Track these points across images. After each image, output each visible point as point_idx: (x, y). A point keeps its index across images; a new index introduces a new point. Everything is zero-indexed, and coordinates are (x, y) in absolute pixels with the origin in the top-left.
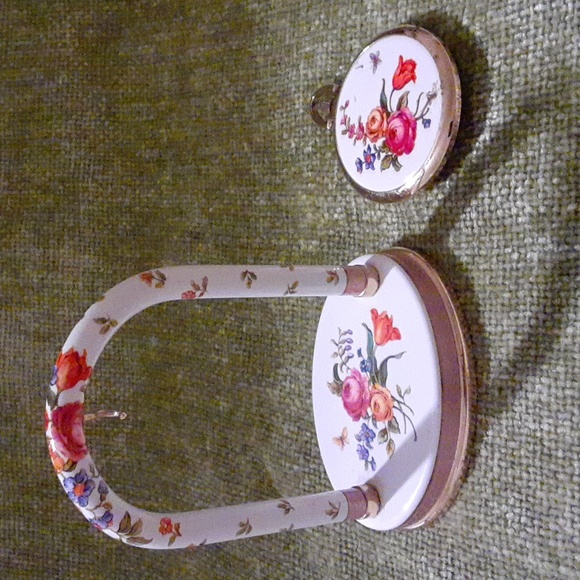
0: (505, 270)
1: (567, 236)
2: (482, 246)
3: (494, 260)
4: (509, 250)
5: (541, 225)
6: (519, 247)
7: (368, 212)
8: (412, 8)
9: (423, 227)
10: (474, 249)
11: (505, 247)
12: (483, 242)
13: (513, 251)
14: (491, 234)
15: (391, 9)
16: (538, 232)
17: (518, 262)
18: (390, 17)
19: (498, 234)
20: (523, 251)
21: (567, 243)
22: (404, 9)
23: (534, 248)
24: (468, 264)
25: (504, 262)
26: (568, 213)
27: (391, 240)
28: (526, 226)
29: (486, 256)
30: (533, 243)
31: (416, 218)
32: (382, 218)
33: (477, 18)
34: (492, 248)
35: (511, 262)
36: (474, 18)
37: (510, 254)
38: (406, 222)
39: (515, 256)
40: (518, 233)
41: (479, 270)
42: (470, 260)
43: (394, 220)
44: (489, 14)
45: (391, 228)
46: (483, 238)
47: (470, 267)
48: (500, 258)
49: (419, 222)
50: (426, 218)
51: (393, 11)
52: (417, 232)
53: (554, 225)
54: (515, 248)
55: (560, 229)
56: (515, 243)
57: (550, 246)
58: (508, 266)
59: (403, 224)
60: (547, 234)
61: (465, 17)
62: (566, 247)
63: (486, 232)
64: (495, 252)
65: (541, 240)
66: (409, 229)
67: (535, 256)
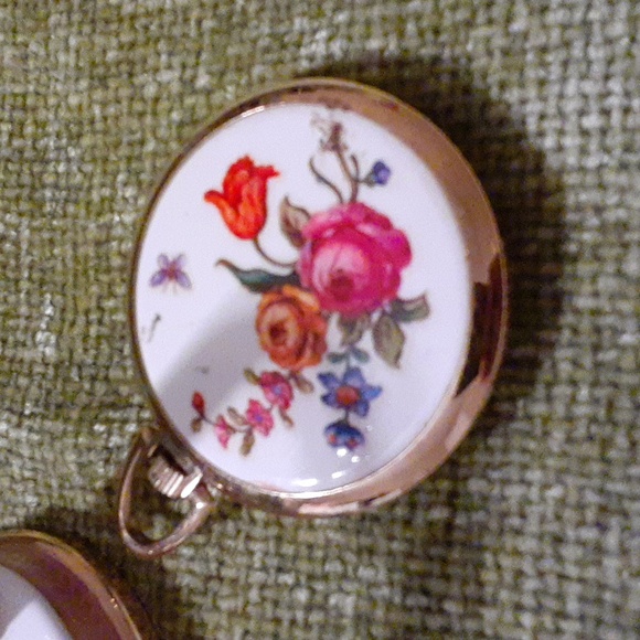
0: (277, 621)
1: (425, 575)
2: (227, 559)
3: (254, 595)
4: (288, 579)
5: (365, 541)
6: (311, 577)
8: (80, 33)
9: (91, 498)
10: (207, 561)
11: (280, 570)
12: (233, 552)
13: (297, 584)
14: (249, 538)
15: (34, 31)
16: (359, 552)
17: (309, 608)
18: (33, 47)
19: (266, 539)
20: (319, 586)
21: (426, 592)
22: (62, 33)
23: (348, 586)
24: (191, 591)
25: (276, 603)
26: (430, 524)
27: (21, 512)
28: (331, 535)
29: (234, 581)
30: (344, 576)
31: (78, 480)
33: (230, 76)
34: (250, 567)
35: (291, 607)
36: (222, 74)
37: (292, 589)
38: (54, 483)
39: (302, 596)
40: (310, 547)
41: (216, 608)
42: (197, 584)
43: (27, 474)
44: (257, 71)
45: (19, 487)
46: (229, 543)
47: (197, 599)
48: (269, 593)
49: (83, 488)
50: (99, 484)
51: (40, 35)
52: (80, 505)
53: (396, 546)
54: (303, 579)
55: (409, 555)
56: (304, 566)
57: (385, 591)
58: (285, 615)
59: (49, 486)
60: (379, 562)
61: (202, 71)
62: (423, 601)
63: (239, 532)
64: (257, 577)
65: (364, 573)
66: (62, 497)
67: (348, 604)
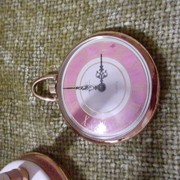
0: (107, 173)
1: (147, 157)
2: (91, 157)
3: (99, 166)
4: (109, 161)
5: (129, 149)
6: (115, 160)
7: (18, 129)
8: (46, 16)
9: (52, 142)
10: (85, 157)
11: (106, 158)
12: (92, 154)
13: (111, 162)
14: (97, 150)
15: (32, 16)
16: (128, 152)
17: (115, 169)
18: (32, 20)
19: (102, 150)
20: (118, 162)
21: (148, 162)
22: (40, 16)
23: (125, 162)
24: (81, 166)
25: (106, 168)
27: (32, 147)
28: (120, 148)
29: (94, 163)
30: (124, 159)
31: (48, 137)
32: (26, 134)
33: (88, 26)
34: (98, 158)
35: (110, 169)
36: (85, 25)
37: (110, 164)
38: (41, 138)
39: (113, 165)
40: (114, 152)
41: (89, 170)
42: (83, 164)
43: (34, 136)
44: (95, 24)
45: (31, 140)
46: (91, 152)
47: (83, 168)
48: (103, 165)
49: (49, 139)
50: (54, 138)
51: (34, 17)
52: (48, 144)
53: (138, 150)
54: (113, 161)
55: (142, 152)
56: (113, 157)
57: (137, 162)
58: (109, 171)
59: (40, 139)
60: (134, 154)
61: (80, 25)
62: (147, 164)
63: (94, 149)
64: (100, 161)
65: (130, 158)
66: (43, 142)
67: (126, 167)
